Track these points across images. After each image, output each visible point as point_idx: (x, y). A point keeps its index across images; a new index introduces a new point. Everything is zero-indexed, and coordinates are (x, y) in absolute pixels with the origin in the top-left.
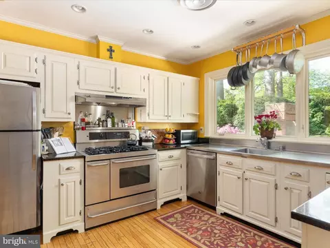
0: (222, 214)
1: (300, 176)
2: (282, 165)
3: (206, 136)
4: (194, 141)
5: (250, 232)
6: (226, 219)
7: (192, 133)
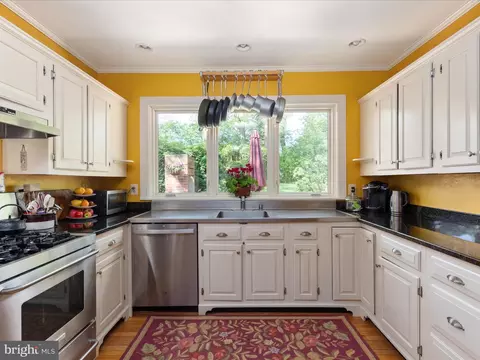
0: (208, 313)
1: (310, 234)
2: (292, 225)
3: (143, 198)
4: (124, 209)
5: (274, 321)
6: (222, 318)
7: (118, 194)
